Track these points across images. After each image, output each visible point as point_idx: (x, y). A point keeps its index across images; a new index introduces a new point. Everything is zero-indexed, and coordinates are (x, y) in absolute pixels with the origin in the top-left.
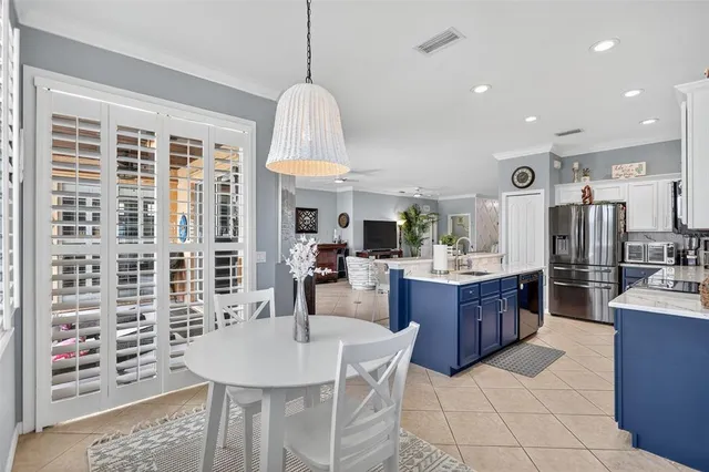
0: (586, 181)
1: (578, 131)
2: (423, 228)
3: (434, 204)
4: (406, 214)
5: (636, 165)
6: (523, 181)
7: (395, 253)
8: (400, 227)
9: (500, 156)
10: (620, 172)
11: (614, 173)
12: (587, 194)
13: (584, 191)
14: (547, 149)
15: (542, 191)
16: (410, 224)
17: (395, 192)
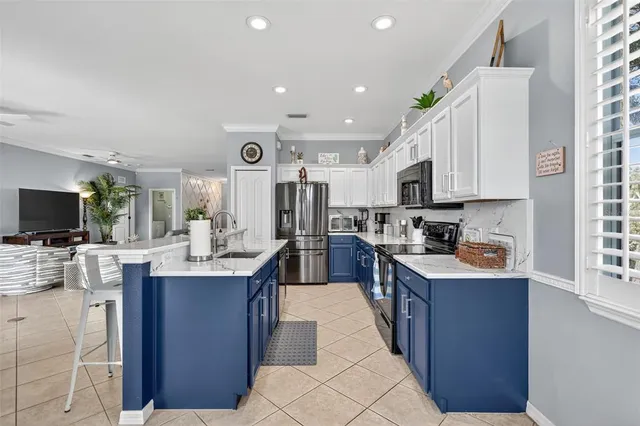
0: (300, 164)
1: (304, 116)
2: (119, 202)
3: (131, 175)
4: (93, 184)
5: (333, 155)
6: (251, 156)
7: (77, 234)
8: (85, 200)
9: (229, 128)
10: (323, 158)
11: (320, 159)
12: (303, 174)
13: (300, 172)
14: (273, 129)
15: (269, 168)
16: (99, 197)
17: (77, 153)
